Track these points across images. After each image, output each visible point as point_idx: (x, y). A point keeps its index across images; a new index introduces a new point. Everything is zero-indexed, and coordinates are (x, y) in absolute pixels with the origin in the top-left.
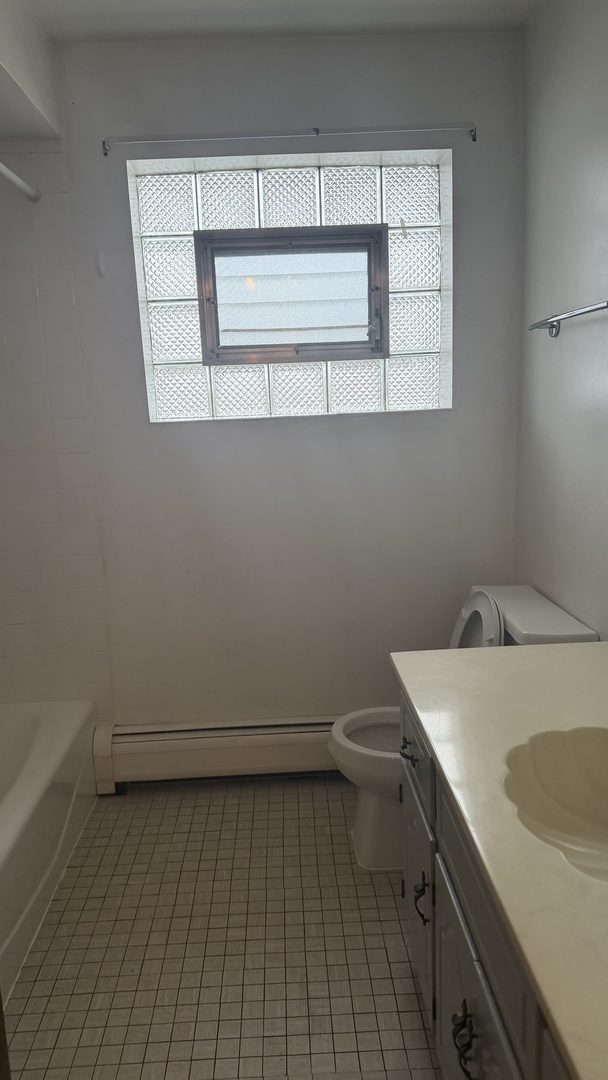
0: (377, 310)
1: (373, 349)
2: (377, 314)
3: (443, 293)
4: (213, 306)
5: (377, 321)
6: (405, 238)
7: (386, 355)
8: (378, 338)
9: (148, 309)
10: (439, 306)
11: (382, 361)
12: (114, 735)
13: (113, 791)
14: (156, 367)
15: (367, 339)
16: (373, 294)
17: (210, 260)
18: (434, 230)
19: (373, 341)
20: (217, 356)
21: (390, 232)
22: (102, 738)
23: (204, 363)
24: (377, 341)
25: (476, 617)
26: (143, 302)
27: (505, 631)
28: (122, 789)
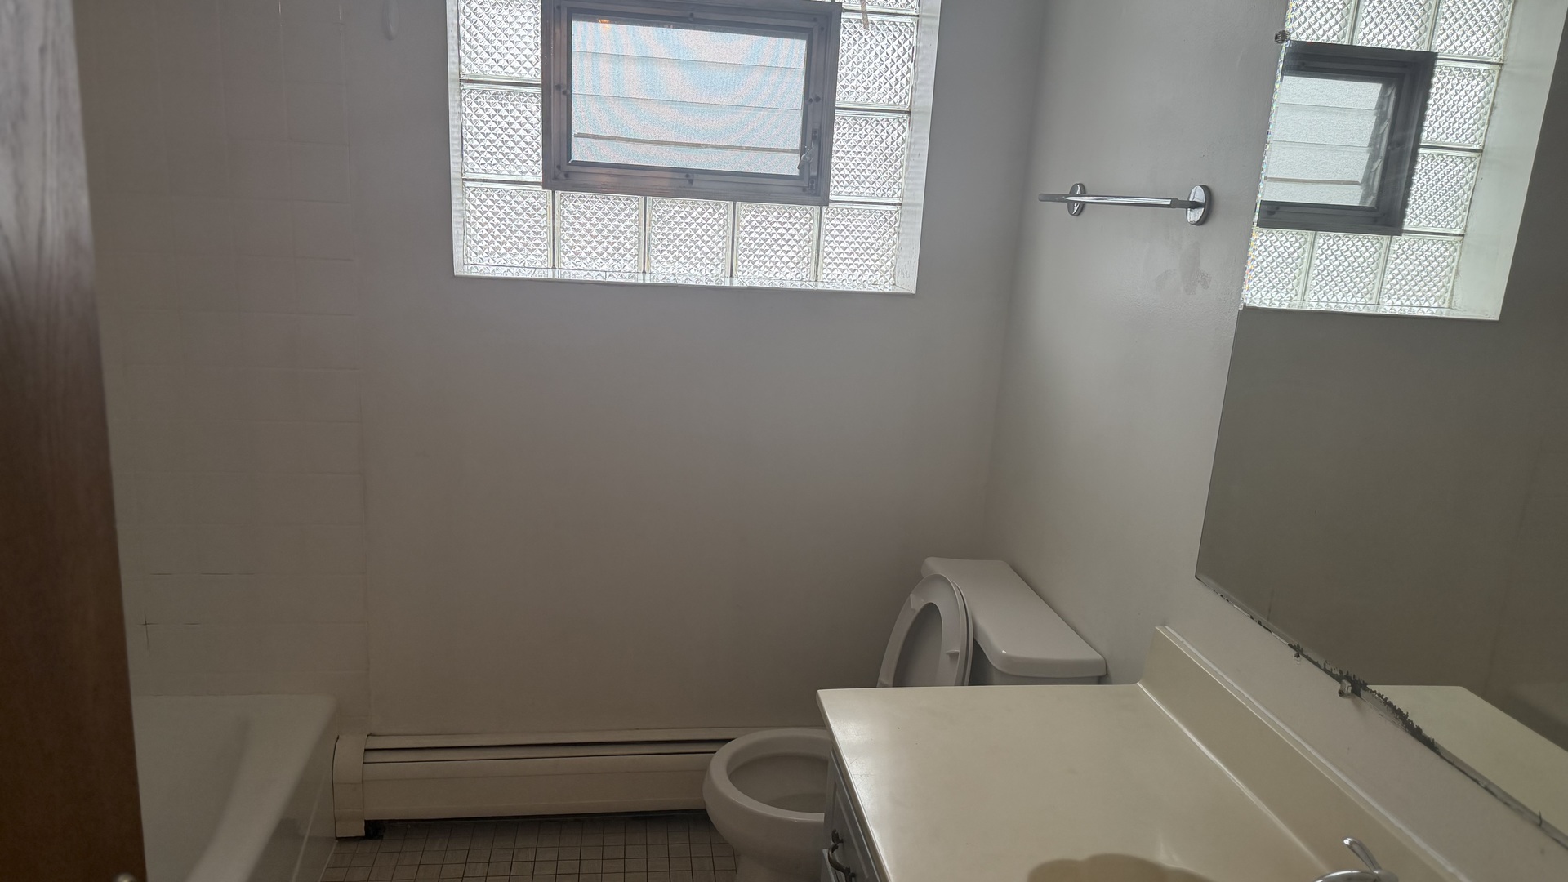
0: (815, 131)
1: (804, 189)
2: (814, 138)
3: (914, 117)
4: (564, 97)
5: (815, 148)
6: (866, 27)
7: (825, 201)
8: (814, 173)
9: (460, 93)
10: (906, 135)
11: (817, 209)
12: (366, 750)
13: (362, 833)
14: (468, 184)
15: (796, 172)
16: (811, 106)
17: (565, 25)
18: (908, 20)
19: (807, 179)
20: (567, 175)
21: (844, 15)
22: (349, 752)
23: (546, 185)
24: (811, 178)
25: (931, 611)
26: (454, 81)
27: (975, 642)
28: (375, 830)
